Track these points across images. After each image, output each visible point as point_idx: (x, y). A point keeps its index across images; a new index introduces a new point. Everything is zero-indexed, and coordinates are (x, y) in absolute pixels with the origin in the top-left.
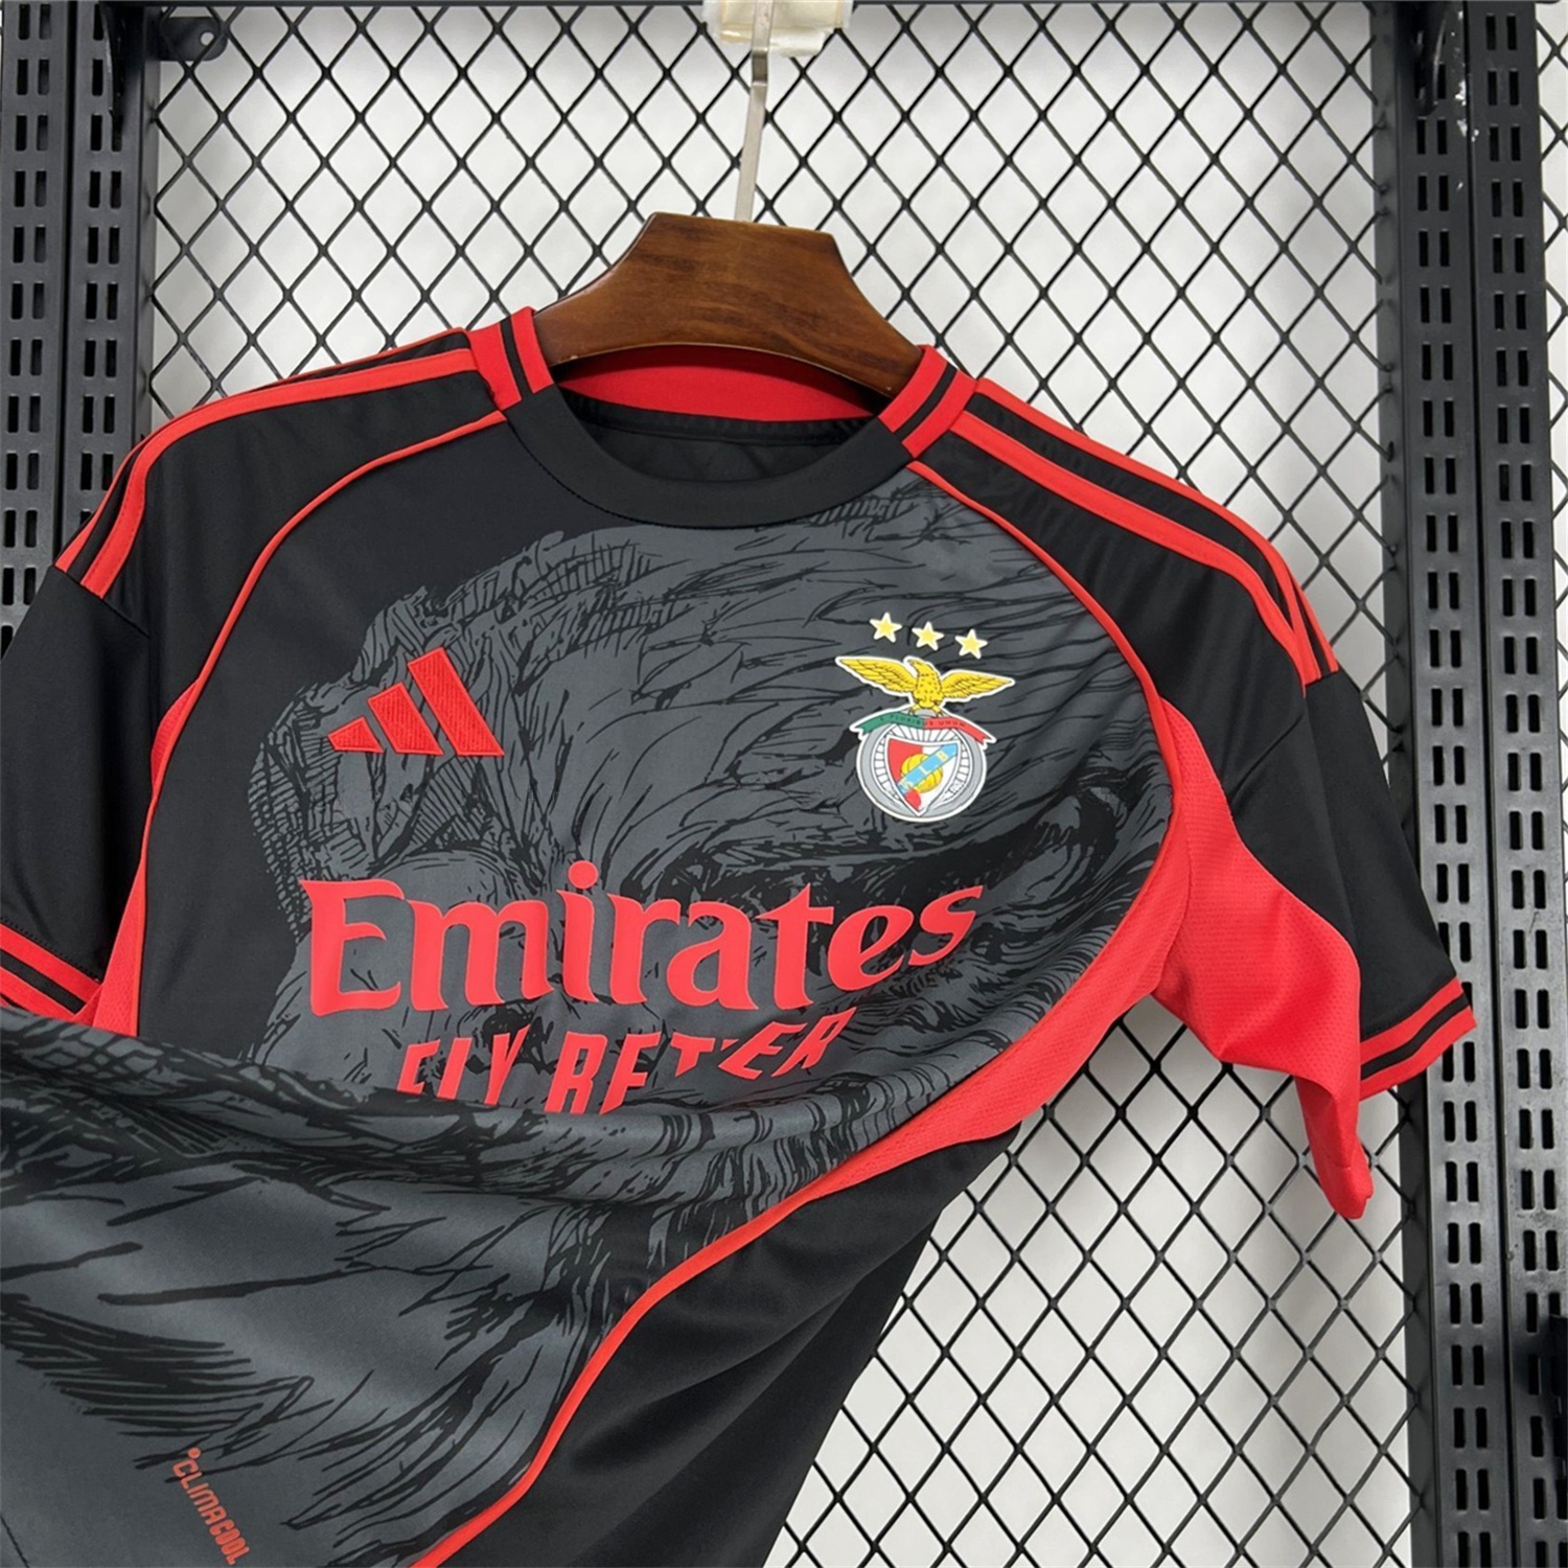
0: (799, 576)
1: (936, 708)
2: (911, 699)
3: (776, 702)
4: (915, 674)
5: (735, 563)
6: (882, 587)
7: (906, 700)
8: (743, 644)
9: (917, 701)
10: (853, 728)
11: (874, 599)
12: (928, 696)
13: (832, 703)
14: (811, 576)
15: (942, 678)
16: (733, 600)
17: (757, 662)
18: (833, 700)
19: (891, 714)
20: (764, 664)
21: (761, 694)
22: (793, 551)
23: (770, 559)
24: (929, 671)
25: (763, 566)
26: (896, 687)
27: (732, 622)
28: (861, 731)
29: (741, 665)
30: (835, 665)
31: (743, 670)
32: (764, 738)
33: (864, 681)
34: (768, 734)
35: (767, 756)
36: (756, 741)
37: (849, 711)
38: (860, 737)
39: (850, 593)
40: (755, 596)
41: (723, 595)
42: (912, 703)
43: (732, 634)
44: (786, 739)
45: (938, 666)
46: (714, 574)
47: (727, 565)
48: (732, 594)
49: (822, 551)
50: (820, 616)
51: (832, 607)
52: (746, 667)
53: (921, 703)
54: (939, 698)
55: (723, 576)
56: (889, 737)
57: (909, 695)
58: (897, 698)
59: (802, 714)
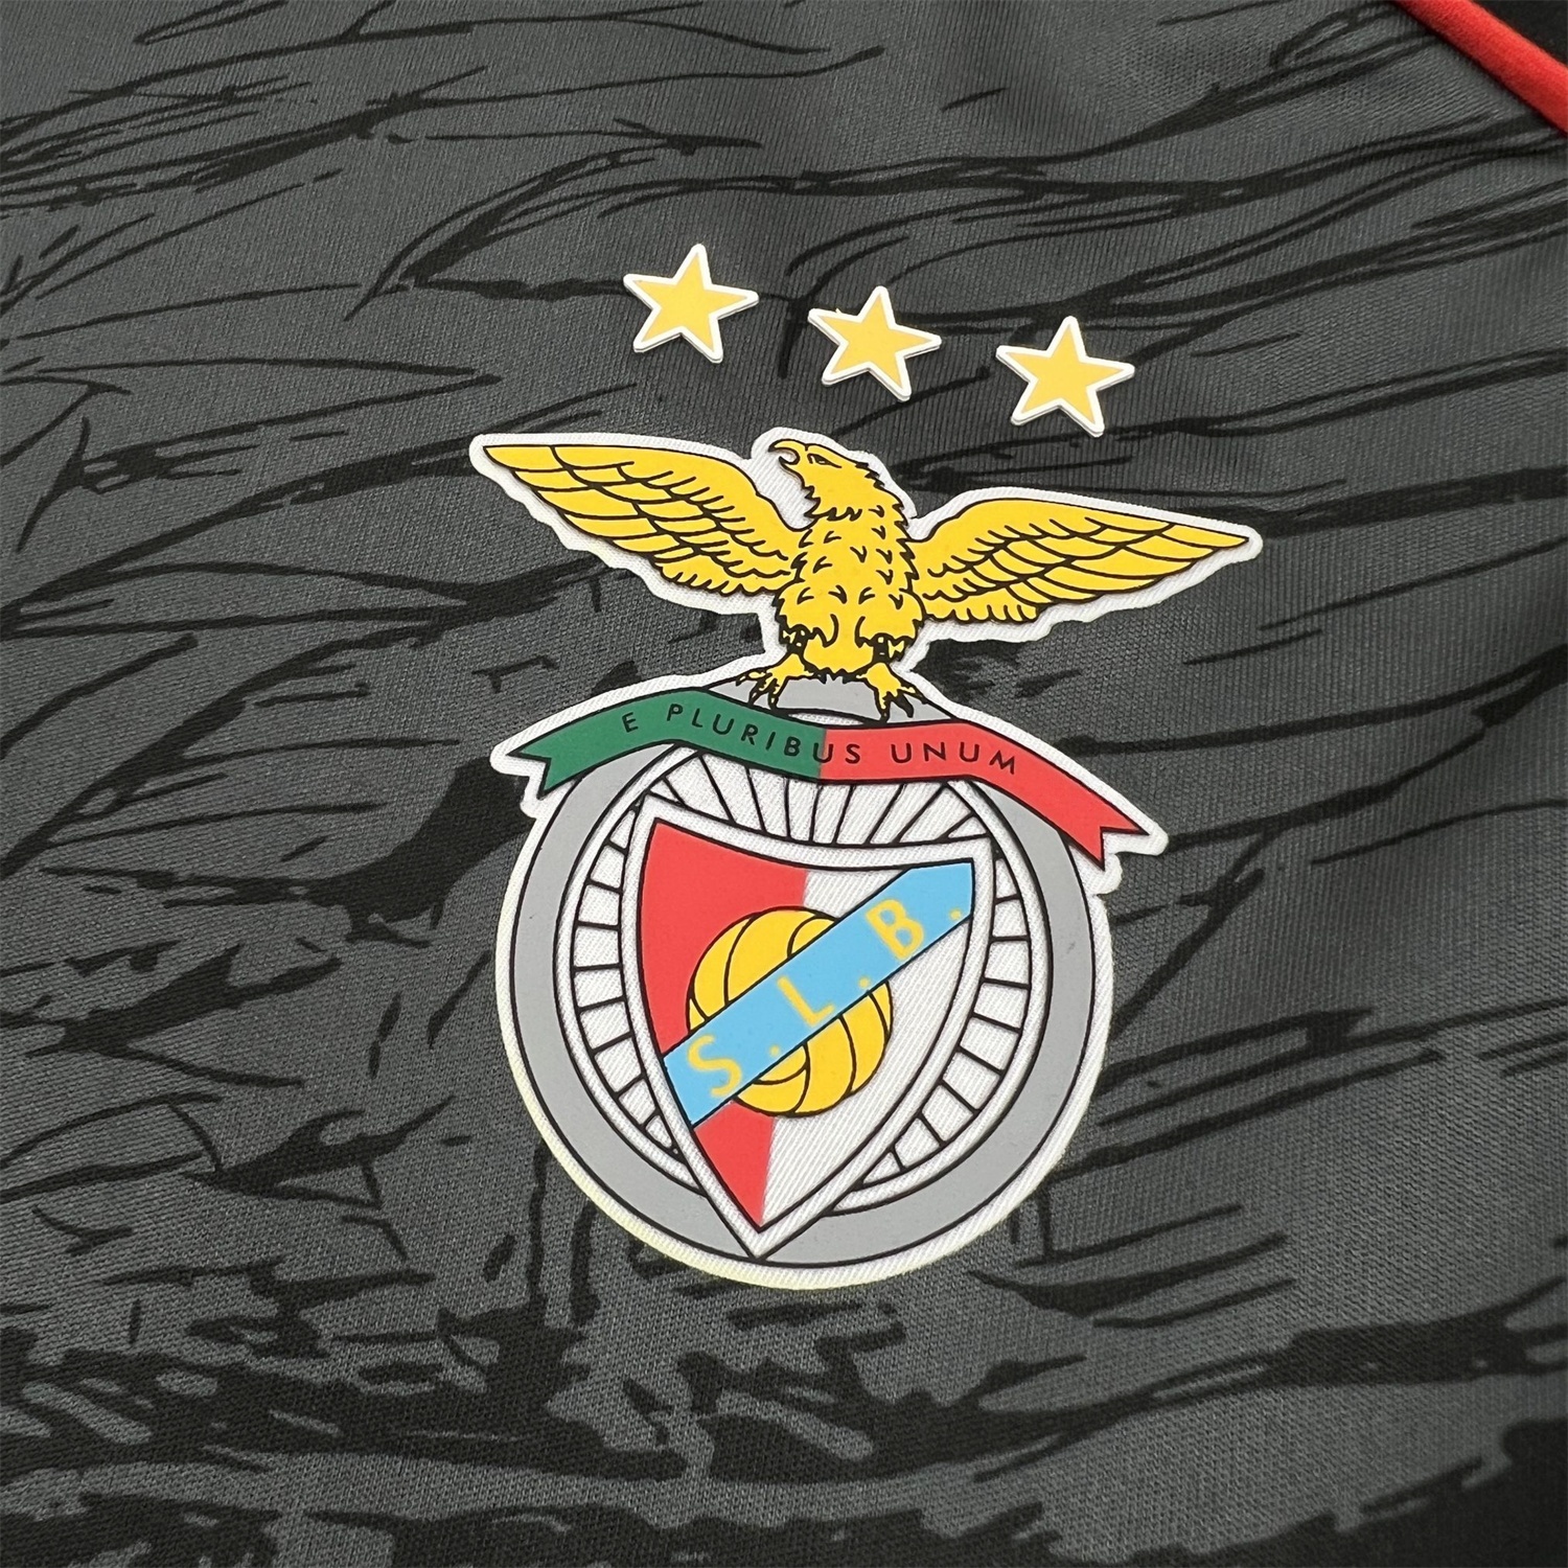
0: (359, 125)
1: (879, 675)
2: (769, 630)
3: (185, 634)
4: (795, 508)
5: (126, 90)
6: (687, 144)
7: (749, 633)
8: (95, 389)
9: (796, 640)
10: (501, 761)
11: (648, 193)
12: (849, 614)
13: (426, 637)
14: (404, 124)
15: (919, 529)
16: (92, 219)
17: (139, 463)
18: (428, 627)
19: (673, 704)
20: (164, 469)
21: (127, 599)
22: (351, 36)
23: (258, 70)
24: (861, 494)
25: (228, 96)
26: (704, 568)
27: (69, 306)
28: (534, 771)
29: (73, 476)
30: (465, 468)
31: (77, 496)
32: (107, 796)
33: (572, 541)
34: (127, 780)
35: (104, 881)
36: (69, 814)
37: (496, 676)
38: (530, 805)
39: (551, 179)
40: (186, 204)
41: (56, 204)
42: (773, 651)
43: (60, 352)
44: (194, 802)
45: (905, 473)
46: (46, 129)
47: (101, 96)
48: (92, 198)
49: (462, 27)
50: (422, 274)
51: (480, 232)
52: (91, 482)
53: (814, 651)
54: (899, 623)
55: (69, 139)
56: (653, 809)
57: (762, 608)
58: (709, 619)
59: (286, 688)
